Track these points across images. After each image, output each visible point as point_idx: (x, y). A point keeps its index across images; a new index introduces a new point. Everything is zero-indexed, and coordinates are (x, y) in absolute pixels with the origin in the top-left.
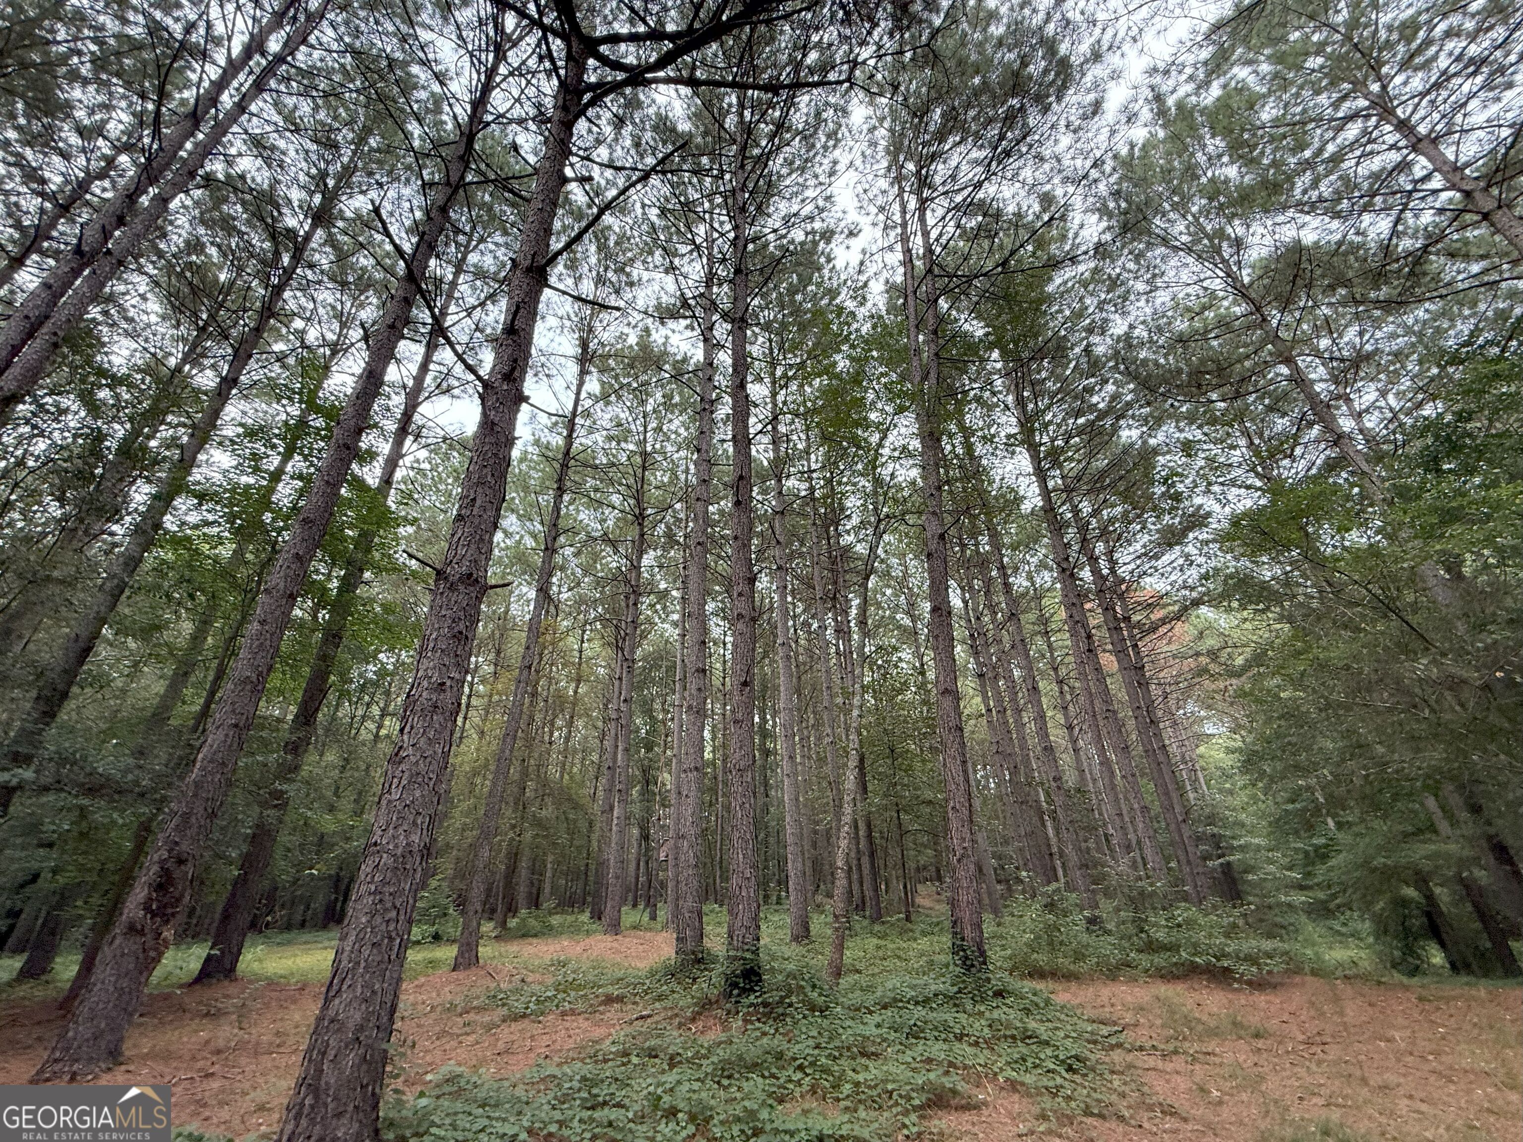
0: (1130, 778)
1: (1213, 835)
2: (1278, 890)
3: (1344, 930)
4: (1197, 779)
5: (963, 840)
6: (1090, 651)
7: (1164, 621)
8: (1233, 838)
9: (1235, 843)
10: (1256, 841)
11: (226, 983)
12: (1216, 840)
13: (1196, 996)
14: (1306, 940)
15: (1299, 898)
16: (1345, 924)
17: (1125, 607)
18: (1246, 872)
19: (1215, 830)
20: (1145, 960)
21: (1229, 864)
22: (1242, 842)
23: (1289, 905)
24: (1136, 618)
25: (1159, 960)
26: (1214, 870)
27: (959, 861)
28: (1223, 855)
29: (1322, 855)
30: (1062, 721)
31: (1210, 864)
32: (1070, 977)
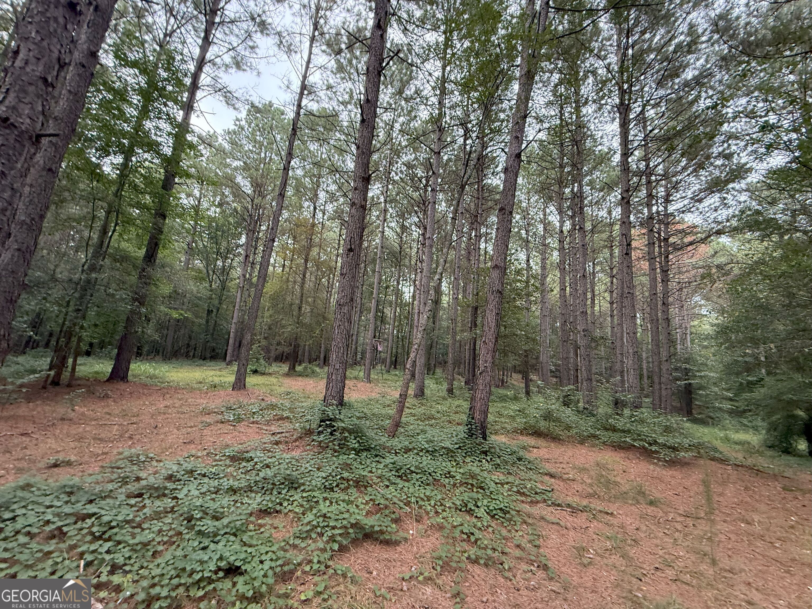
0: (632, 335)
1: (686, 369)
2: (716, 399)
3: (749, 424)
4: (686, 338)
5: (486, 361)
6: (627, 254)
7: (691, 244)
8: (698, 371)
9: (698, 374)
10: (712, 374)
11: (121, 383)
12: (687, 371)
13: (627, 463)
14: (723, 426)
15: (727, 406)
16: (750, 421)
17: (666, 232)
18: (699, 389)
19: (688, 366)
20: (605, 435)
21: (690, 384)
22: (702, 374)
23: (720, 409)
24: (671, 240)
25: (616, 437)
26: (680, 386)
27: (480, 374)
28: (688, 379)
29: (751, 386)
30: (608, 299)
31: (678, 383)
32: (556, 439)
